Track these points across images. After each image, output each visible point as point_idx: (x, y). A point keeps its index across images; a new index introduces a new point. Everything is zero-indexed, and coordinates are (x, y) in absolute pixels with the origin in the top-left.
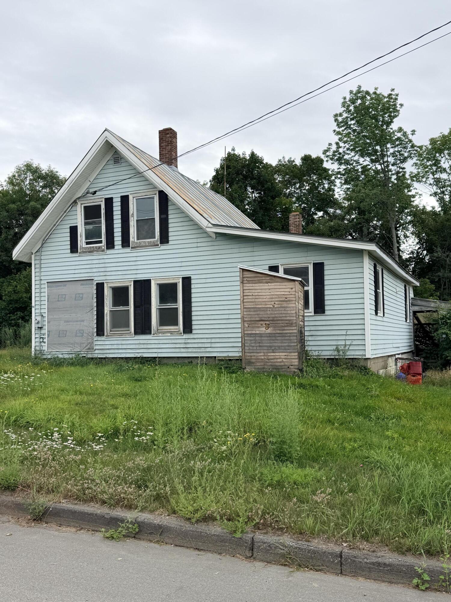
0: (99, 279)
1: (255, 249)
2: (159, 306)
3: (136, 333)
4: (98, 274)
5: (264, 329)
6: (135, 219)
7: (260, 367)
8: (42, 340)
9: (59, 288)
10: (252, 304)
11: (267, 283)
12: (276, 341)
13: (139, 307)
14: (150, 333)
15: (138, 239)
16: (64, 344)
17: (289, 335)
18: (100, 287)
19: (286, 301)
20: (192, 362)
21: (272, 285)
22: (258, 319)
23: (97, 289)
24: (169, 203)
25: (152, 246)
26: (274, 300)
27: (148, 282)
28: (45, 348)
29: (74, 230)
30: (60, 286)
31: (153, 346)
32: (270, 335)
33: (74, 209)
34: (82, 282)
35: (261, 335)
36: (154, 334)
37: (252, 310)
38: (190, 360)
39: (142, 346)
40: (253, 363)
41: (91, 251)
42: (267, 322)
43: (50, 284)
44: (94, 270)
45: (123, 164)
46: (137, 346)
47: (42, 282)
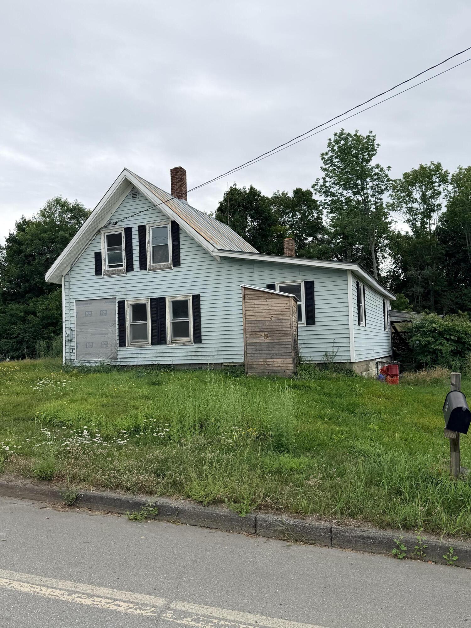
0: (120, 298)
1: (255, 270)
2: (173, 320)
3: (153, 344)
4: (120, 293)
5: (263, 339)
6: (151, 245)
7: (260, 371)
8: (71, 351)
9: (87, 305)
10: (253, 317)
11: (265, 299)
12: (274, 349)
13: (156, 321)
14: (166, 344)
15: (154, 263)
16: (91, 354)
17: (284, 343)
18: (121, 305)
19: (282, 314)
20: (201, 368)
21: (269, 301)
22: (258, 330)
23: (119, 306)
24: (181, 232)
25: (166, 268)
26: (271, 313)
27: (163, 299)
28: (74, 358)
29: (98, 256)
30: (88, 304)
31: (168, 355)
32: (268, 344)
33: (98, 237)
34: (106, 300)
35: (260, 344)
36: (168, 345)
37: (253, 322)
38: (200, 366)
39: (159, 355)
40: (254, 368)
41: (113, 274)
42: (266, 333)
43: (78, 303)
44: (117, 290)
45: (140, 199)
46: (154, 355)
47: (72, 301)
